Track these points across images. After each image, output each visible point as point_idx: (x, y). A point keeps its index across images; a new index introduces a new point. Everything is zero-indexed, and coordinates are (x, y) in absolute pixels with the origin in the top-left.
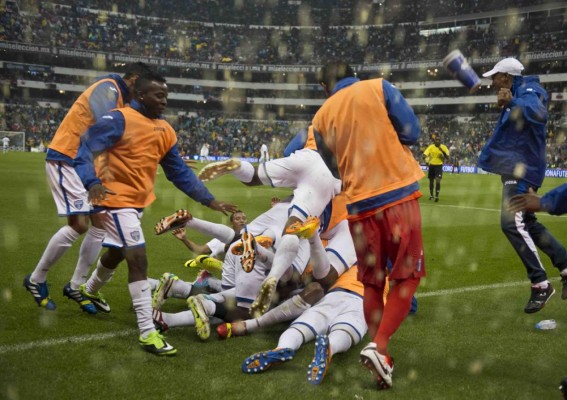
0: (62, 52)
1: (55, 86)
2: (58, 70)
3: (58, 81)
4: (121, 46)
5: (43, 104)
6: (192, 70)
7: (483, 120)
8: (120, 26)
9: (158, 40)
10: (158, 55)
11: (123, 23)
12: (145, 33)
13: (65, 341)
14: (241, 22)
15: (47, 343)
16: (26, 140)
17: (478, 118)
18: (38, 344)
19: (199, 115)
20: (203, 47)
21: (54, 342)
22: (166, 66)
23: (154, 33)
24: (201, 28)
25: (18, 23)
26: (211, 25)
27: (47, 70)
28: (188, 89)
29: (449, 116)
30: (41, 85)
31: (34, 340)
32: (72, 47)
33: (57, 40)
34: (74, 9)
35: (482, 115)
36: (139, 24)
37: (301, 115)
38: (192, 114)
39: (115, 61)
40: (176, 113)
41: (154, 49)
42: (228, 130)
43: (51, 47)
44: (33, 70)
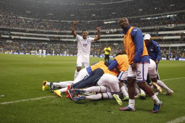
0: (13, 28)
1: (11, 37)
2: (12, 33)
3: (12, 35)
4: (28, 26)
5: (8, 41)
6: (46, 32)
7: (120, 44)
8: (28, 21)
9: (38, 25)
10: (38, 28)
11: (29, 20)
12: (34, 23)
13: (29, 100)
14: (59, 20)
15: (24, 100)
16: (4, 51)
17: (119, 44)
18: (21, 101)
19: (48, 44)
20: (49, 26)
21: (26, 100)
22: (39, 31)
23: (37, 23)
24: (48, 22)
25: (2, 21)
26: (51, 21)
27: (9, 33)
28: (45, 37)
29: (112, 43)
30: (7, 36)
31: (21, 100)
32: (16, 27)
33: (12, 25)
34: (16, 17)
35: (120, 43)
36: (33, 21)
37: (74, 43)
38: (46, 43)
39: (26, 30)
40: (42, 43)
41: (37, 27)
42: (55, 47)
43: (10, 27)
44: (5, 32)
